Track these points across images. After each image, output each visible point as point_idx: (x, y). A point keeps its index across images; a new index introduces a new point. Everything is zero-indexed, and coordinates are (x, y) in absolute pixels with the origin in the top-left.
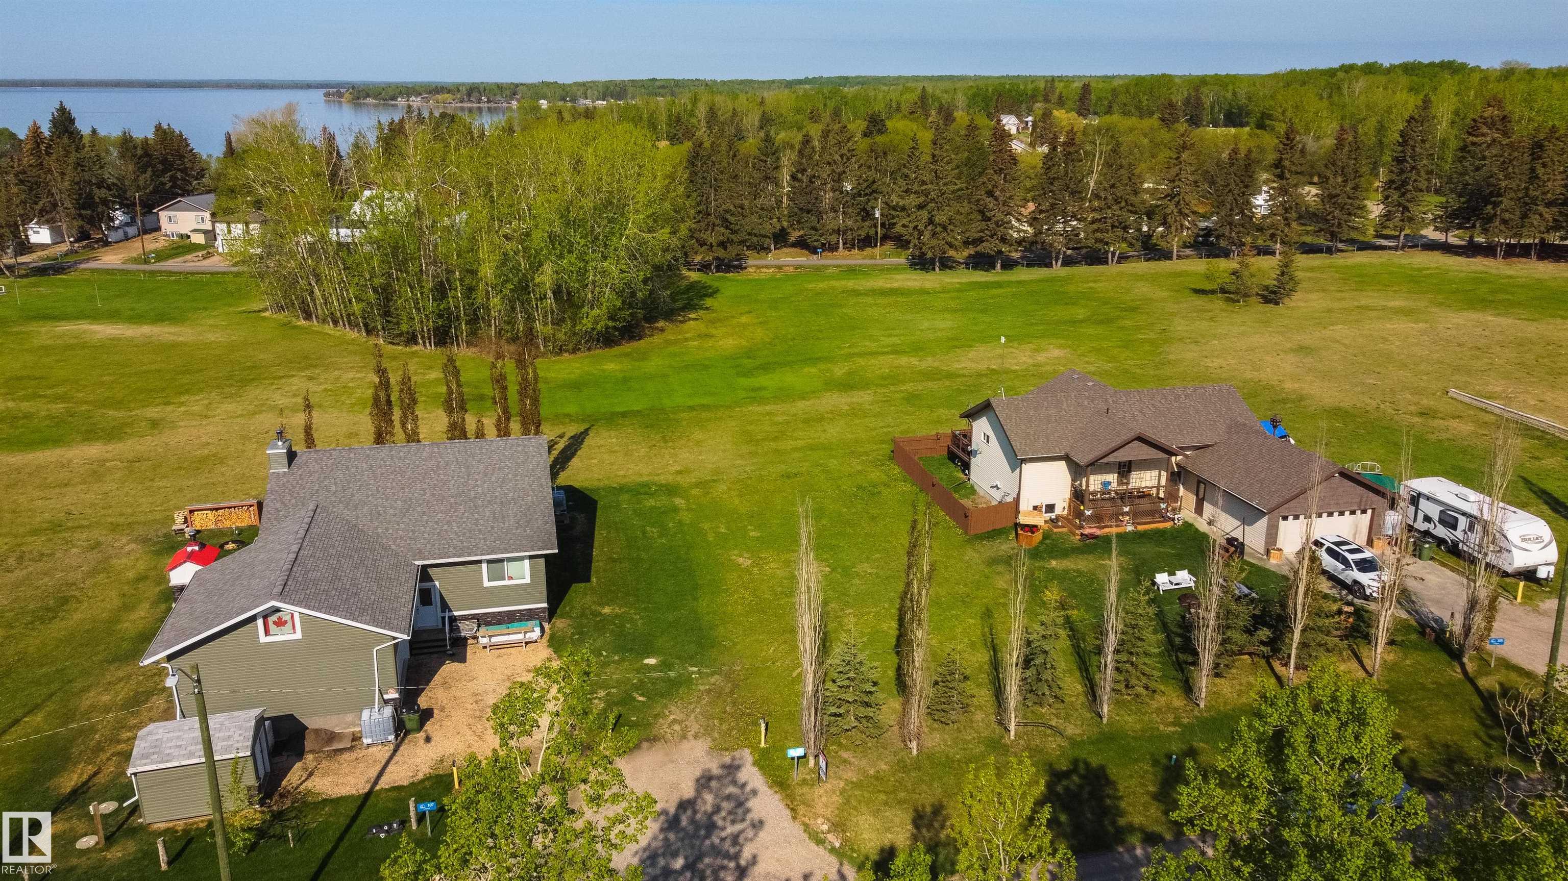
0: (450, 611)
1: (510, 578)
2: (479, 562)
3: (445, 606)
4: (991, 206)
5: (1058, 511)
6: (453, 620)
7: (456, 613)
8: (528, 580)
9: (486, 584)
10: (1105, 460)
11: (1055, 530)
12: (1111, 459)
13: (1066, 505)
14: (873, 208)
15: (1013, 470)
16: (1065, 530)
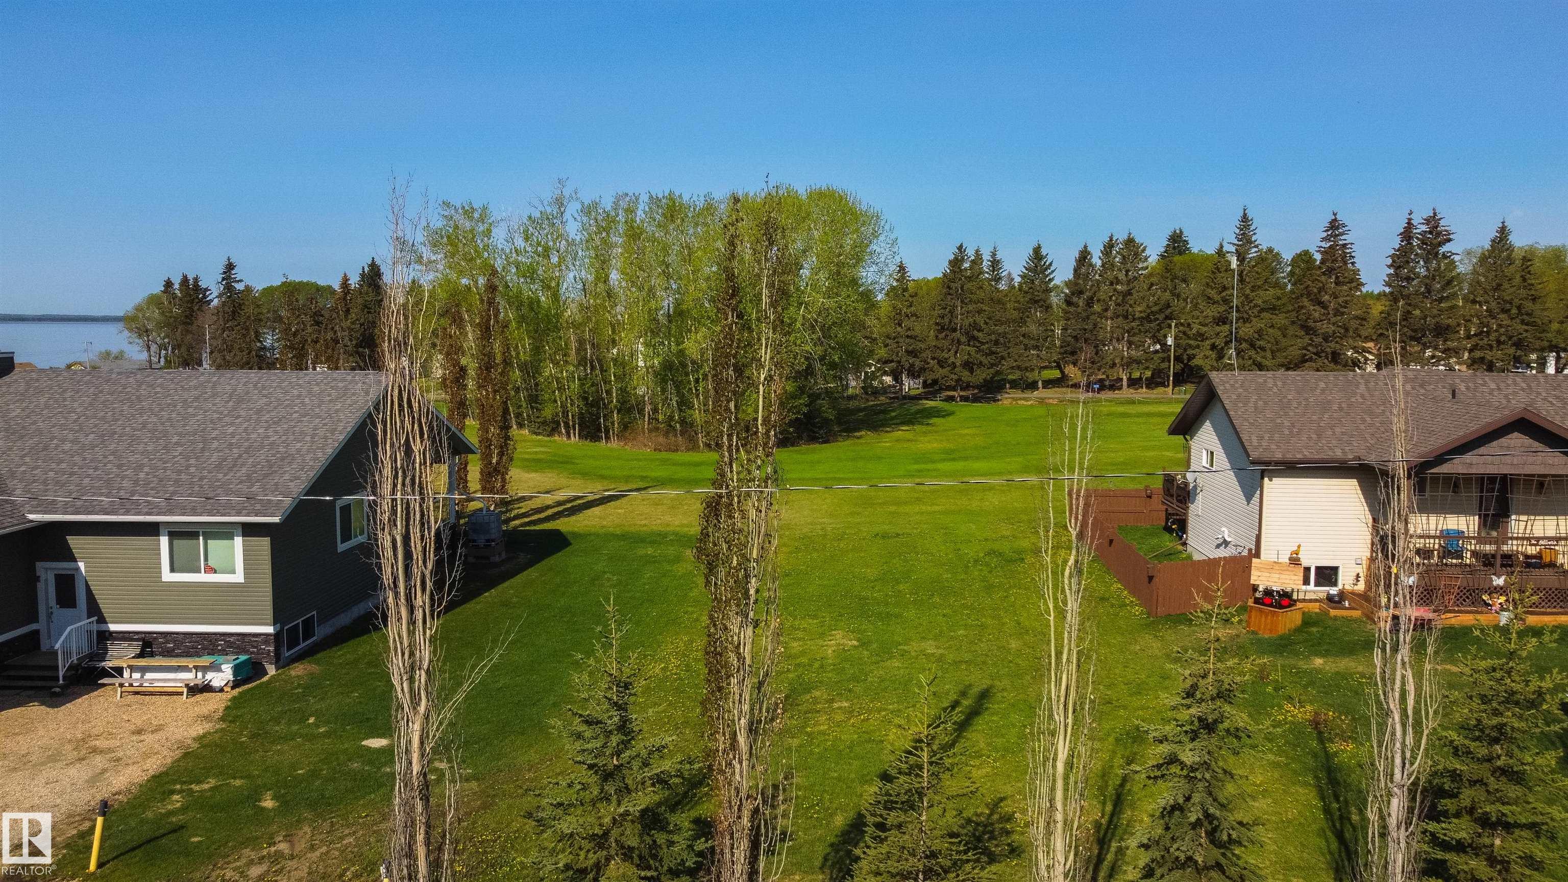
0: (102, 620)
1: (211, 570)
2: (152, 530)
3: (94, 609)
4: (1317, 315)
5: (1345, 580)
6: (105, 637)
7: (113, 627)
8: (239, 577)
9: (167, 576)
10: (1444, 469)
11: (1333, 613)
12: (1458, 466)
13: (1362, 571)
14: (1165, 336)
15: (1249, 498)
16: (1356, 614)
